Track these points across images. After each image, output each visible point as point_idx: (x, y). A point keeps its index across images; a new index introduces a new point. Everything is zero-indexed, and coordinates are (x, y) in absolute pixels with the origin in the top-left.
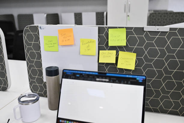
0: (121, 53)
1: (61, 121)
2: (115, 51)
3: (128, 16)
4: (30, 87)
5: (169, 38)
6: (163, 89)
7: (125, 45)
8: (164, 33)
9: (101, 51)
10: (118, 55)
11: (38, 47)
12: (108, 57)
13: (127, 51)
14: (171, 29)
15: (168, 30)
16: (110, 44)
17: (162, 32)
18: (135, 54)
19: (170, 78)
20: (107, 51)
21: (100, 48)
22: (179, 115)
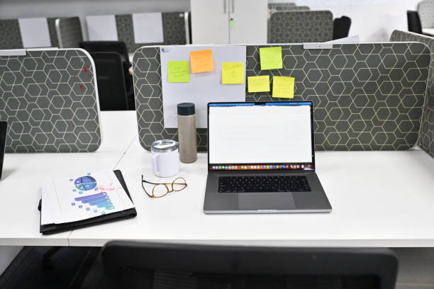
0: (275, 78)
1: (214, 167)
2: (268, 77)
3: (232, 19)
4: (140, 140)
5: (332, 56)
6: (328, 120)
7: (281, 67)
8: (326, 51)
9: (249, 78)
10: (272, 81)
11: (157, 78)
12: (259, 84)
13: (283, 75)
14: (334, 46)
15: (331, 47)
16: (263, 67)
17: (324, 49)
18: (294, 79)
19: (336, 105)
20: (257, 78)
21: (248, 74)
22: (347, 150)
